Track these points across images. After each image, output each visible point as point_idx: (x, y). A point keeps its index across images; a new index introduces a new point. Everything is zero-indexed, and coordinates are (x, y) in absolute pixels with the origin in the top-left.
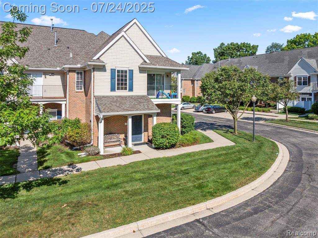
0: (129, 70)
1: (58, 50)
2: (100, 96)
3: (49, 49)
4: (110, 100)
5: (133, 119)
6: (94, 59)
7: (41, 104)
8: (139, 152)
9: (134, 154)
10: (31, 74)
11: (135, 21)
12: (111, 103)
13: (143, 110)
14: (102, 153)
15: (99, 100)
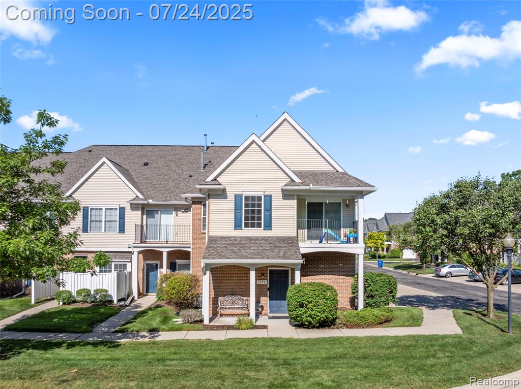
0: (265, 196)
1: (202, 177)
2: (217, 237)
3: (191, 176)
4: (229, 242)
5: (274, 276)
6: (207, 180)
7: (165, 251)
8: (265, 327)
9: (253, 328)
10: (158, 211)
11: (286, 116)
12: (226, 247)
13: (274, 258)
14: (206, 322)
15: (211, 242)
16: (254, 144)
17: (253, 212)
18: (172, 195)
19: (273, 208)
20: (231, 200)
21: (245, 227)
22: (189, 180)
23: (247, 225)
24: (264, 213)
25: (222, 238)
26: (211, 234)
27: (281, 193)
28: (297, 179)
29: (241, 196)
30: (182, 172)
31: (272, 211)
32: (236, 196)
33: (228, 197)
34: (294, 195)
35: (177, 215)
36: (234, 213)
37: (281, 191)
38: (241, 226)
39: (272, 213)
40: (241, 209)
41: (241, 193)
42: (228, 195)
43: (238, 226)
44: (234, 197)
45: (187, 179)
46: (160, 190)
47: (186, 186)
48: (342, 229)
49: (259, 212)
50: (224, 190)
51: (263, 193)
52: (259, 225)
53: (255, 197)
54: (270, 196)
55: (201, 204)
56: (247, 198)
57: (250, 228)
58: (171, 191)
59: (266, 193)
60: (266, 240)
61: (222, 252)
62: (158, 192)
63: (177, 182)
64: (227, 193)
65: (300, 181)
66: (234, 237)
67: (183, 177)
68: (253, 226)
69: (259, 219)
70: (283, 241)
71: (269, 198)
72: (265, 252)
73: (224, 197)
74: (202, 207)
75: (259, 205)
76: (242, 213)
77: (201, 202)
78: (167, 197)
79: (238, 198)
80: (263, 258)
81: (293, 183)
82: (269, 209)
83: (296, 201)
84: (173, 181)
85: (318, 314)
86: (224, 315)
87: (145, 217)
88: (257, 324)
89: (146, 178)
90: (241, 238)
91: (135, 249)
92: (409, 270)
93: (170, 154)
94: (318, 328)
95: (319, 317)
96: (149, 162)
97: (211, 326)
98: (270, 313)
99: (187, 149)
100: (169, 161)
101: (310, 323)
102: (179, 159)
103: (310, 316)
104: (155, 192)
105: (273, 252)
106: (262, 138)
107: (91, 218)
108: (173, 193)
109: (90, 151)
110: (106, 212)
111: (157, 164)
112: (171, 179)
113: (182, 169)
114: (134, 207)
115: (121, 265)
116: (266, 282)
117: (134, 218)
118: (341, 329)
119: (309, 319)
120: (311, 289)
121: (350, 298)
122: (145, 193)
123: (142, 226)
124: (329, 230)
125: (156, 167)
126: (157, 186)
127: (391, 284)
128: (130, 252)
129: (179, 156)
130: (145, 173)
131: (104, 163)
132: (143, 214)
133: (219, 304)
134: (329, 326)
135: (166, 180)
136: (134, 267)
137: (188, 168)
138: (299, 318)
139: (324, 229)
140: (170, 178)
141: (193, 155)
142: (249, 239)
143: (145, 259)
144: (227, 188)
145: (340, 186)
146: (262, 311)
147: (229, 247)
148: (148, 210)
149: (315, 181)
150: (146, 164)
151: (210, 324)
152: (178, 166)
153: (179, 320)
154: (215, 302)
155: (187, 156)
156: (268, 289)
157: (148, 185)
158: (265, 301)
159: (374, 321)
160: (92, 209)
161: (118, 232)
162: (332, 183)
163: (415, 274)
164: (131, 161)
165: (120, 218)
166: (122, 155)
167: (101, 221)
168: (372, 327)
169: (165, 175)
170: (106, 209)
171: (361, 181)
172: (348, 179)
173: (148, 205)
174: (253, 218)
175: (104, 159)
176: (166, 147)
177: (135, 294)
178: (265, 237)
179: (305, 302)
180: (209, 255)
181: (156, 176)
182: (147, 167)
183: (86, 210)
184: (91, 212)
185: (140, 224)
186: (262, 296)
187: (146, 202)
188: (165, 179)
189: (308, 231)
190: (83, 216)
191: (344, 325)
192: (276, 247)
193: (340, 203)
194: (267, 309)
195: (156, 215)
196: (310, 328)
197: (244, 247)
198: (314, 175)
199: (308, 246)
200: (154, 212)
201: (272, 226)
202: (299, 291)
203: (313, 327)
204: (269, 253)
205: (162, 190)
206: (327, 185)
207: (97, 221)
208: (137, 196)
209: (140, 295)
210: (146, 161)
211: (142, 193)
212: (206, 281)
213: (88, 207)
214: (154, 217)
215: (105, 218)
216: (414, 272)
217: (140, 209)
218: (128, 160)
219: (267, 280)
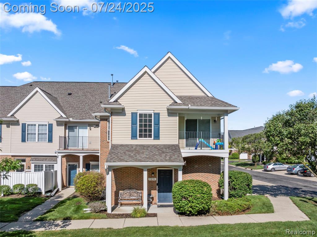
0: (154, 114)
2: (117, 145)
4: (127, 149)
5: (161, 174)
6: (110, 101)
7: (81, 156)
8: (155, 215)
9: (145, 217)
10: (77, 126)
11: (169, 55)
12: (125, 153)
13: (162, 161)
14: (109, 211)
15: (113, 149)
16: (146, 74)
17: (145, 126)
18: (87, 115)
19: (160, 123)
20: (128, 117)
21: (139, 137)
23: (141, 136)
24: (154, 127)
25: (122, 145)
26: (114, 143)
27: (167, 111)
28: (178, 101)
29: (136, 113)
30: (95, 100)
31: (160, 125)
32: (132, 113)
34: (177, 113)
35: (90, 129)
36: (131, 126)
37: (166, 110)
38: (136, 136)
39: (160, 127)
40: (136, 124)
41: (136, 111)
42: (126, 113)
43: (134, 137)
44: (131, 114)
46: (78, 112)
48: (211, 139)
49: (150, 126)
50: (123, 109)
51: (153, 111)
52: (150, 136)
53: (147, 114)
54: (159, 114)
55: (107, 121)
56: (141, 115)
57: (143, 138)
58: (87, 112)
59: (155, 112)
60: (155, 147)
61: (122, 156)
62: (77, 113)
63: (91, 106)
64: (126, 111)
65: (181, 102)
66: (131, 145)
67: (96, 103)
68: (145, 136)
69: (150, 131)
70: (169, 148)
71: (157, 115)
72: (155, 156)
73: (124, 114)
74: (108, 123)
75: (150, 121)
76: (137, 126)
77: (107, 119)
78: (83, 116)
79: (134, 115)
80: (153, 161)
81: (176, 104)
82: (157, 124)
83: (178, 117)
84: (88, 105)
85: (198, 205)
86: (124, 204)
87: (67, 131)
88: (150, 212)
89: (69, 103)
90: (137, 145)
91: (59, 154)
92: (246, 167)
93: (87, 88)
94: (196, 215)
95: (198, 208)
96: (72, 93)
97: (113, 214)
98: (158, 202)
99: (100, 85)
100: (87, 92)
101: (190, 212)
102: (94, 91)
103: (191, 207)
104: (75, 113)
105: (161, 156)
107: (28, 132)
108: (88, 114)
109: (31, 85)
110: (38, 127)
111: (78, 94)
112: (87, 104)
113: (95, 98)
114: (59, 123)
115: (50, 165)
116: (155, 179)
117: (59, 131)
118: (214, 217)
119: (190, 209)
120: (192, 185)
121: (217, 190)
122: (68, 114)
123: (65, 138)
124: (202, 139)
125: (77, 96)
126: (76, 109)
127: (249, 180)
128: (56, 156)
129: (93, 89)
130: (69, 100)
131: (37, 91)
132: (65, 129)
133: (120, 196)
134: (205, 214)
135: (83, 105)
136: (59, 167)
137: (99, 97)
138: (182, 209)
139: (198, 138)
140: (86, 104)
141: (103, 88)
142: (143, 146)
143: (67, 162)
144: (125, 108)
145: (211, 106)
146: (153, 201)
147: (127, 152)
148: (69, 126)
149: (192, 102)
150: (70, 94)
151: (112, 213)
152: (92, 96)
153: (88, 210)
154: (117, 194)
155: (99, 89)
156: (157, 184)
157: (70, 108)
158: (155, 193)
159: (239, 209)
160: (28, 125)
161: (47, 141)
162: (205, 104)
163: (250, 169)
164: (60, 92)
165: (49, 132)
166: (53, 88)
167: (36, 134)
168: (238, 214)
169: (82, 102)
170: (39, 125)
171: (226, 103)
172: (216, 101)
173: (69, 122)
174: (145, 131)
175: (37, 89)
176: (85, 83)
177: (60, 186)
178: (154, 145)
179: (186, 196)
180: (111, 159)
181: (76, 102)
182: (70, 96)
183: (24, 125)
184: (28, 127)
185: (63, 136)
186: (153, 190)
187: (67, 120)
188: (82, 104)
189: (186, 141)
190: (22, 130)
192: (163, 152)
193: (209, 120)
194: (156, 200)
195: (75, 130)
196: (191, 216)
197: (138, 153)
198: (191, 98)
199: (187, 152)
200: (74, 127)
201: (160, 137)
202: (182, 187)
203: (193, 215)
204: (158, 157)
205: (80, 112)
206: (201, 105)
207: (33, 134)
208: (61, 116)
209: (64, 187)
210: (70, 92)
211: (65, 114)
212: (109, 179)
213: (25, 124)
214: (74, 131)
215: (38, 131)
216: (249, 168)
217: (64, 125)
218: (58, 92)
219: (156, 177)
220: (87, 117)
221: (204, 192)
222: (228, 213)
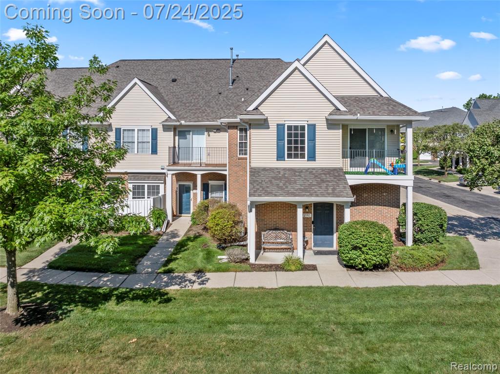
0: (308, 125)
1: (231, 94)
2: (259, 168)
3: (220, 94)
4: (273, 175)
5: (318, 208)
7: (199, 174)
8: (313, 268)
9: (302, 270)
10: (190, 131)
11: (326, 38)
12: (271, 181)
13: (323, 195)
14: (252, 260)
15: (254, 175)
16: (297, 71)
17: (296, 142)
18: (204, 115)
19: (316, 138)
20: (273, 130)
21: (288, 158)
22: (219, 97)
23: (290, 156)
24: (308, 143)
25: (264, 169)
26: (253, 165)
27: (325, 122)
28: (342, 108)
29: (284, 125)
30: (211, 89)
31: (316, 141)
32: (278, 125)
33: (270, 127)
34: (339, 124)
35: (209, 135)
36: (276, 143)
37: (325, 120)
38: (284, 157)
39: (316, 143)
40: (284, 139)
41: (283, 122)
42: (270, 124)
43: (280, 157)
44: (276, 127)
45: (217, 97)
46: (191, 110)
47: (217, 104)
48: (386, 158)
49: (303, 142)
50: (266, 120)
51: (306, 122)
52: (303, 156)
53: (298, 126)
54: (314, 126)
55: (237, 129)
56: (290, 128)
57: (293, 159)
58: (203, 111)
59: (309, 122)
60: (311, 172)
61: (268, 187)
62: (189, 112)
63: (207, 100)
64: (269, 122)
65: (345, 110)
66: (277, 169)
67: (213, 95)
68: (296, 156)
69: (303, 149)
70: (329, 173)
71: (312, 127)
72: (312, 187)
73: (266, 127)
74: (238, 132)
75: (303, 135)
76: (284, 143)
77: (237, 126)
78: (199, 117)
79: (280, 127)
80: (311, 195)
82: (313, 139)
83: (341, 130)
84: (203, 99)
85: (374, 258)
86: (267, 249)
87: (177, 138)
88: (306, 262)
89: (175, 96)
90: (285, 169)
91: (169, 172)
92: (430, 176)
93: (197, 69)
94: (371, 270)
95: (374, 262)
96: (176, 78)
97: (258, 265)
98: (314, 247)
99: (214, 63)
100: (197, 76)
101: (363, 265)
102: (207, 73)
103: (365, 260)
104: (186, 112)
105: (320, 187)
106: (303, 62)
107: (123, 139)
108: (204, 113)
109: (118, 67)
110: (138, 133)
111: (185, 80)
112: (201, 97)
113: (211, 86)
114: (166, 128)
115: (154, 186)
116: (311, 215)
117: (166, 140)
118: (396, 273)
119: (364, 263)
120: (365, 231)
121: (395, 230)
122: (176, 113)
123: (174, 147)
124: (375, 160)
125: (185, 83)
126: (187, 105)
127: (442, 218)
128: (164, 173)
129: (206, 70)
130: (175, 91)
131: (136, 84)
132: (175, 135)
133: (263, 238)
134: (382, 269)
135: (196, 98)
136: (168, 189)
137: (216, 84)
138: (352, 261)
139: (367, 157)
140: (199, 96)
141: (219, 69)
142: (293, 170)
143: (178, 181)
144: (268, 117)
145: (388, 115)
146: (307, 245)
147: (273, 180)
148: (181, 132)
149: (361, 108)
150: (174, 81)
151: (257, 263)
152: (206, 82)
153: (223, 258)
154: (258, 235)
155: (214, 70)
156: (313, 222)
157: (179, 104)
158: (310, 235)
159: (430, 263)
160: (124, 130)
161: (150, 153)
162: (380, 112)
163: (437, 181)
164: (159, 77)
165: (152, 139)
166: (149, 70)
167: (134, 142)
168: (428, 270)
169: (194, 93)
170: (138, 130)
171: (409, 109)
172: (395, 106)
173: (181, 125)
174: (296, 149)
175: (136, 80)
176: (192, 61)
177: (170, 217)
178: (309, 169)
179: (359, 245)
180: (255, 192)
181: (186, 93)
182: (175, 83)
183: (118, 131)
184: (123, 134)
185: (172, 146)
186: (307, 231)
187: (178, 123)
188: (194, 97)
189: (350, 160)
190: (116, 137)
191: (398, 267)
192: (323, 181)
193: (385, 129)
194: (311, 243)
195: (188, 136)
196: (363, 271)
197: (289, 181)
198: (357, 101)
199: (353, 180)
200: (186, 133)
201: (316, 157)
202: (353, 233)
203: (366, 269)
204: (316, 188)
205: (193, 109)
206: (374, 114)
207: (130, 142)
208: (169, 117)
209: (175, 217)
210: (174, 77)
211: (173, 113)
212: (251, 220)
213: (120, 129)
214: (186, 138)
215: (138, 140)
216: (436, 179)
217: (173, 130)
218: (156, 76)
219: (311, 213)
220: (205, 119)
221: (382, 240)
222: (414, 269)
